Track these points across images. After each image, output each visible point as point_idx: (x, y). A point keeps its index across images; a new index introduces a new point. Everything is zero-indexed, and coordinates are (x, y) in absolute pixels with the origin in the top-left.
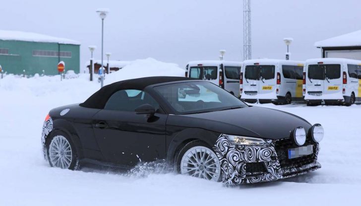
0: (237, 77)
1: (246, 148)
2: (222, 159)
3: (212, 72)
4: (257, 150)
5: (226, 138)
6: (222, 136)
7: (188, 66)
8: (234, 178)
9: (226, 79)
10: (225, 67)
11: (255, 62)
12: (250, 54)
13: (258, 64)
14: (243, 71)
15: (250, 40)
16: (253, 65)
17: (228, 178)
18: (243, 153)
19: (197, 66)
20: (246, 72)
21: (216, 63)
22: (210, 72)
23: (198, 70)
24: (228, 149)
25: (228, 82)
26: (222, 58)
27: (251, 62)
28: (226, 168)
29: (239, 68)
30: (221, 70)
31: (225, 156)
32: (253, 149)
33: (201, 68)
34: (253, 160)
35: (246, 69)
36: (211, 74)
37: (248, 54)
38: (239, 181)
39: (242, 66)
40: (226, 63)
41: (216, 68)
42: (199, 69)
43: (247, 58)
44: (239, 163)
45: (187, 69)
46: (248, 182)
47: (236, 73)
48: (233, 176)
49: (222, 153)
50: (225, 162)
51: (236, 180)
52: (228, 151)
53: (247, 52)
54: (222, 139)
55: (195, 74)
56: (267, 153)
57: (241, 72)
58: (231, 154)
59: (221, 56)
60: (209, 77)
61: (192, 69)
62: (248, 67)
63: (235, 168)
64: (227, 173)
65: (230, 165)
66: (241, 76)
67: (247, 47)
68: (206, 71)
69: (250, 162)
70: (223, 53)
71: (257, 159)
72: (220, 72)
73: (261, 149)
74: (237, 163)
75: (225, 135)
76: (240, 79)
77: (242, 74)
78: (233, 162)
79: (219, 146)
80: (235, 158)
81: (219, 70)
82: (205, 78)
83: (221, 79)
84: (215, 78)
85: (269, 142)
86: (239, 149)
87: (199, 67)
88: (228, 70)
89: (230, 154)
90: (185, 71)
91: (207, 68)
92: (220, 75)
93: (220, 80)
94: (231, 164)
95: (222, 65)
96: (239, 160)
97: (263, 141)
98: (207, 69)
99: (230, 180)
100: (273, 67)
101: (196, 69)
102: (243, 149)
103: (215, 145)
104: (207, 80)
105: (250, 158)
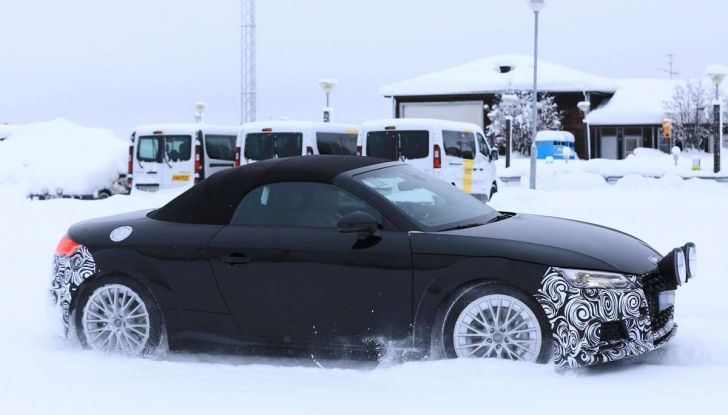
0: (230, 156)
1: (601, 293)
2: (555, 317)
3: (181, 146)
4: (618, 297)
5: (560, 275)
6: (551, 272)
7: (134, 135)
8: (581, 353)
9: (208, 160)
10: (207, 136)
11: (264, 127)
12: (253, 110)
13: (270, 130)
14: (241, 143)
15: (253, 83)
16: (261, 131)
17: (568, 355)
18: (596, 303)
19: (152, 134)
20: (246, 146)
21: (189, 128)
22: (176, 146)
23: (154, 143)
24: (567, 297)
25: (212, 165)
26: (198, 119)
27: (257, 127)
28: (564, 335)
29: (233, 139)
30: (198, 143)
31: (561, 311)
32: (613, 296)
33: (160, 139)
34: (613, 317)
35: (247, 140)
36: (178, 150)
37: (249, 109)
38: (589, 358)
39: (239, 135)
40: (209, 128)
41: (188, 138)
42: (156, 141)
43: (249, 118)
44: (590, 324)
45: (133, 140)
46: (605, 359)
47: (227, 149)
48: (577, 350)
49: (556, 305)
50: (563, 323)
51: (584, 357)
52: (567, 300)
53: (249, 105)
54: (551, 279)
55: (149, 149)
56: (633, 302)
57: (238, 145)
58: (574, 307)
59: (198, 114)
60: (174, 157)
61: (143, 141)
62: (251, 137)
63: (581, 334)
64: (565, 345)
65: (571, 328)
66: (237, 154)
67: (249, 95)
68: (170, 144)
69: (609, 320)
70: (200, 107)
71: (620, 315)
72: (197, 146)
73: (626, 293)
74: (587, 323)
75: (557, 269)
76: (234, 159)
77: (239, 149)
78: (577, 322)
79: (547, 291)
80: (582, 314)
81: (195, 143)
82: (167, 157)
83: (198, 159)
84: (187, 157)
85: (634, 279)
86: (588, 295)
87: (157, 137)
88: (213, 142)
89: (571, 307)
90: (129, 144)
91: (171, 138)
92: (197, 152)
93: (196, 162)
94: (573, 325)
95: (200, 134)
96: (590, 317)
97: (623, 279)
98: (172, 141)
99: (571, 359)
100: (300, 135)
101: (150, 141)
102: (596, 295)
103: (540, 290)
104: (171, 163)
105: (609, 312)
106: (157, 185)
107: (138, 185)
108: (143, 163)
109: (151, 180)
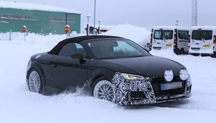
0: (186, 38)
1: (131, 82)
2: (116, 88)
3: (169, 34)
4: (138, 84)
5: (119, 75)
6: (117, 74)
7: (153, 30)
8: (123, 101)
9: (179, 39)
10: (178, 31)
11: (199, 28)
13: (201, 29)
14: (190, 34)
15: (196, 13)
16: (198, 30)
17: (119, 101)
18: (129, 85)
19: (159, 30)
20: (192, 35)
21: (172, 28)
22: (168, 34)
23: (160, 33)
24: (120, 82)
25: (180, 41)
26: (177, 25)
27: (196, 28)
28: (118, 94)
29: (188, 32)
30: (175, 33)
31: (118, 87)
32: (136, 84)
33: (162, 31)
34: (135, 90)
35: (192, 33)
36: (168, 36)
37: (195, 22)
38: (126, 103)
39: (190, 30)
40: (179, 28)
41: (172, 31)
42: (161, 32)
43: (194, 25)
44: (126, 91)
45: (152, 32)
46: (131, 103)
47: (186, 35)
48: (122, 99)
49: (116, 84)
50: (118, 90)
51: (124, 102)
52: (120, 83)
53: (195, 21)
54: (117, 76)
55: (158, 35)
56: (145, 85)
57: (189, 34)
58: (122, 86)
59: (177, 24)
60: (167, 38)
61: (156, 32)
62: (194, 32)
63: (123, 94)
64: (119, 98)
65: (120, 92)
66: (189, 37)
67: (195, 17)
68: (165, 33)
69: (133, 91)
70: (177, 21)
71: (138, 89)
72: (175, 34)
73: (141, 83)
74: (125, 91)
75: (119, 73)
76: (188, 39)
77: (190, 36)
78: (122, 90)
79: (114, 80)
80: (124, 88)
81: (174, 33)
82: (164, 38)
83: (175, 39)
84: (172, 38)
85: (148, 78)
86: (126, 82)
87: (161, 31)
88: (181, 33)
89: (121, 85)
90: (151, 33)
91: (166, 31)
92: (175, 37)
93: (174, 40)
94: (121, 91)
95: (176, 30)
96: (126, 89)
97: (143, 78)
98: (166, 32)
99: (120, 102)
100: (211, 31)
101: (158, 32)
102: (129, 82)
103: (112, 79)
104: (166, 40)
105: (133, 88)
106: (161, 48)
107: (153, 47)
108: (156, 40)
109: (158, 46)
